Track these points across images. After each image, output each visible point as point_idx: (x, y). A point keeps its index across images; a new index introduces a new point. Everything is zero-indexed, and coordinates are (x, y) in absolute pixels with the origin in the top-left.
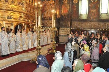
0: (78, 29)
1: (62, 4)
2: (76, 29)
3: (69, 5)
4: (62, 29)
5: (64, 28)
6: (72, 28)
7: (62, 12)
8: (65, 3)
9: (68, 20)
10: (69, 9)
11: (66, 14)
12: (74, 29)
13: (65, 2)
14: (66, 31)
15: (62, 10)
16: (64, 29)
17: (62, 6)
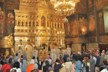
0: (106, 44)
1: (89, 20)
2: (104, 44)
3: (95, 20)
4: (91, 45)
5: (93, 44)
6: (100, 44)
7: (90, 28)
8: (91, 19)
9: (95, 35)
10: (95, 24)
12: (102, 44)
13: (91, 18)
14: (95, 46)
15: (89, 26)
16: (93, 45)
17: (89, 22)
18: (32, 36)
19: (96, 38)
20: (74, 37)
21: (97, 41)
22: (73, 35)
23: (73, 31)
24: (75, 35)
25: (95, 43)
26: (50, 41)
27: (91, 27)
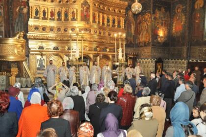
0: (203, 61)
1: (174, 15)
2: (199, 61)
3: (185, 15)
4: (173, 63)
5: (176, 60)
6: (190, 61)
7: (174, 29)
8: (178, 13)
9: (183, 45)
10: (186, 22)
11: (179, 34)
12: (195, 61)
13: (179, 11)
14: (180, 65)
15: (173, 26)
16: (176, 63)
17: (173, 18)
18: (64, 40)
19: (185, 49)
20: (143, 45)
21: (185, 55)
22: (141, 41)
23: (141, 34)
24: (143, 43)
25: (182, 60)
26: (97, 50)
27: (176, 28)
